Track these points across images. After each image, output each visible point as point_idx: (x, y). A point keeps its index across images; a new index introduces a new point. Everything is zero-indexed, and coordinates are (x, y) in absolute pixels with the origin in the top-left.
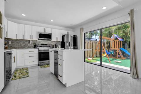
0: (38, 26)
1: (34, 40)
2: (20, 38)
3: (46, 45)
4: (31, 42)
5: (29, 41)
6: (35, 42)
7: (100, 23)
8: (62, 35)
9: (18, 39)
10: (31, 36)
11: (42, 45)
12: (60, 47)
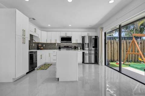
0: (61, 31)
1: (59, 43)
2: (49, 42)
3: (68, 46)
4: (56, 44)
5: (55, 44)
6: (59, 45)
7: (117, 19)
8: (82, 37)
9: (48, 42)
10: (56, 40)
11: (64, 47)
12: (79, 48)
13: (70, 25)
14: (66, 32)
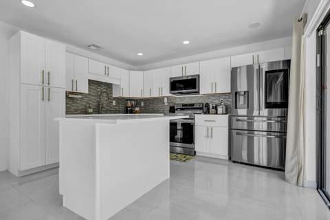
4: (166, 100)
5: (163, 98)
8: (232, 69)
9: (144, 96)
13: (186, 42)
14: (184, 66)
